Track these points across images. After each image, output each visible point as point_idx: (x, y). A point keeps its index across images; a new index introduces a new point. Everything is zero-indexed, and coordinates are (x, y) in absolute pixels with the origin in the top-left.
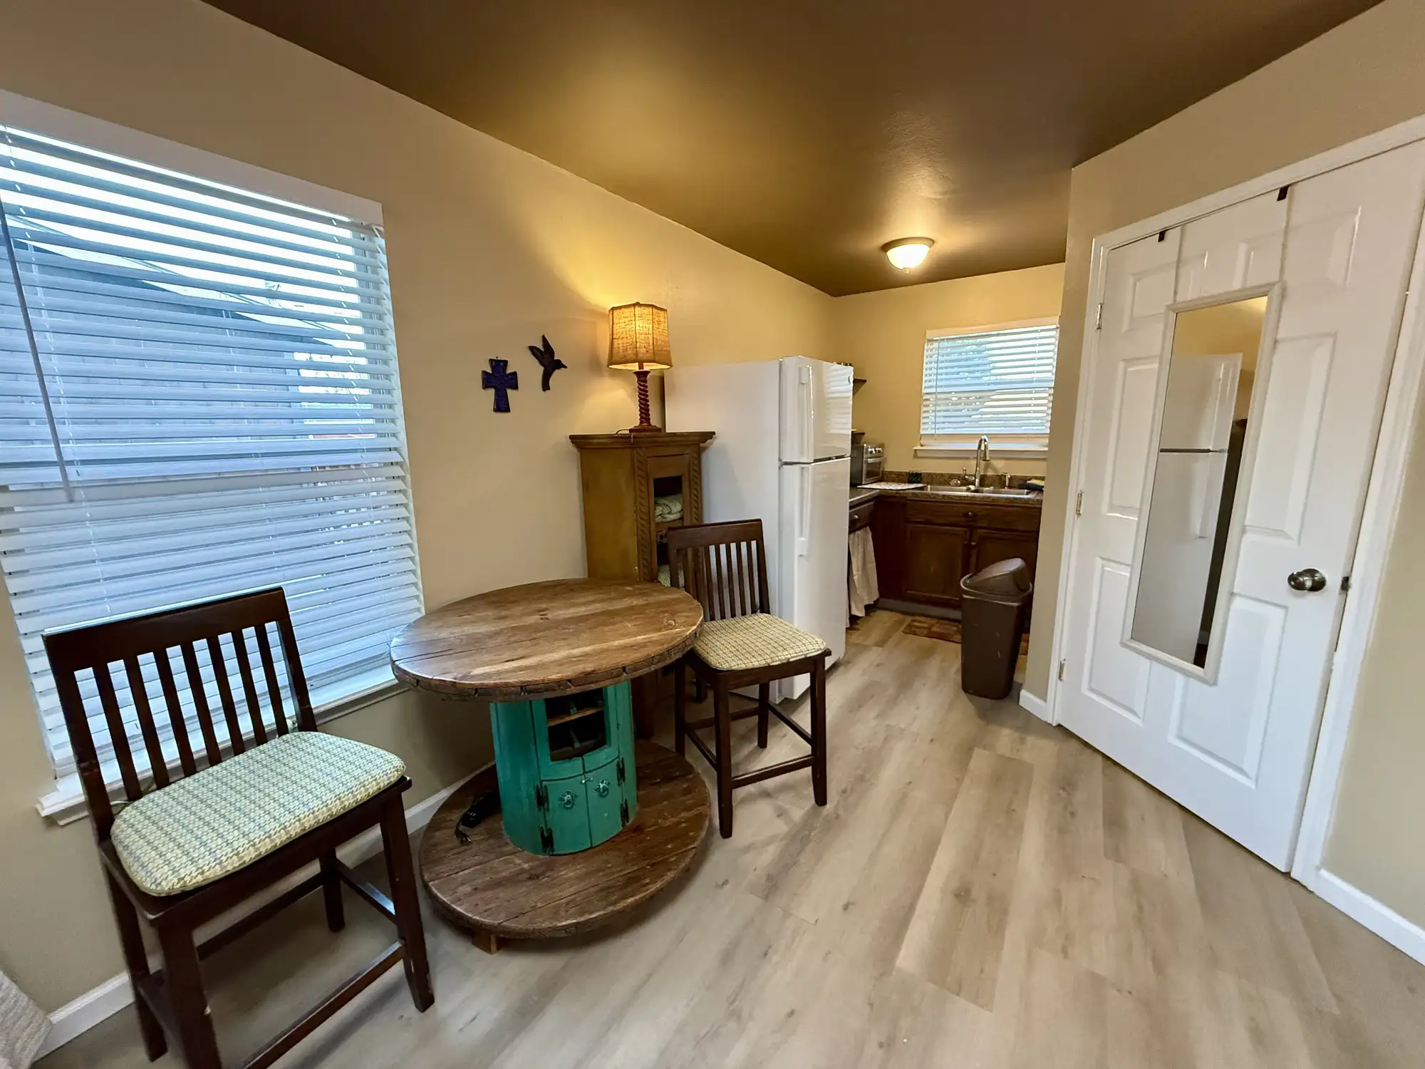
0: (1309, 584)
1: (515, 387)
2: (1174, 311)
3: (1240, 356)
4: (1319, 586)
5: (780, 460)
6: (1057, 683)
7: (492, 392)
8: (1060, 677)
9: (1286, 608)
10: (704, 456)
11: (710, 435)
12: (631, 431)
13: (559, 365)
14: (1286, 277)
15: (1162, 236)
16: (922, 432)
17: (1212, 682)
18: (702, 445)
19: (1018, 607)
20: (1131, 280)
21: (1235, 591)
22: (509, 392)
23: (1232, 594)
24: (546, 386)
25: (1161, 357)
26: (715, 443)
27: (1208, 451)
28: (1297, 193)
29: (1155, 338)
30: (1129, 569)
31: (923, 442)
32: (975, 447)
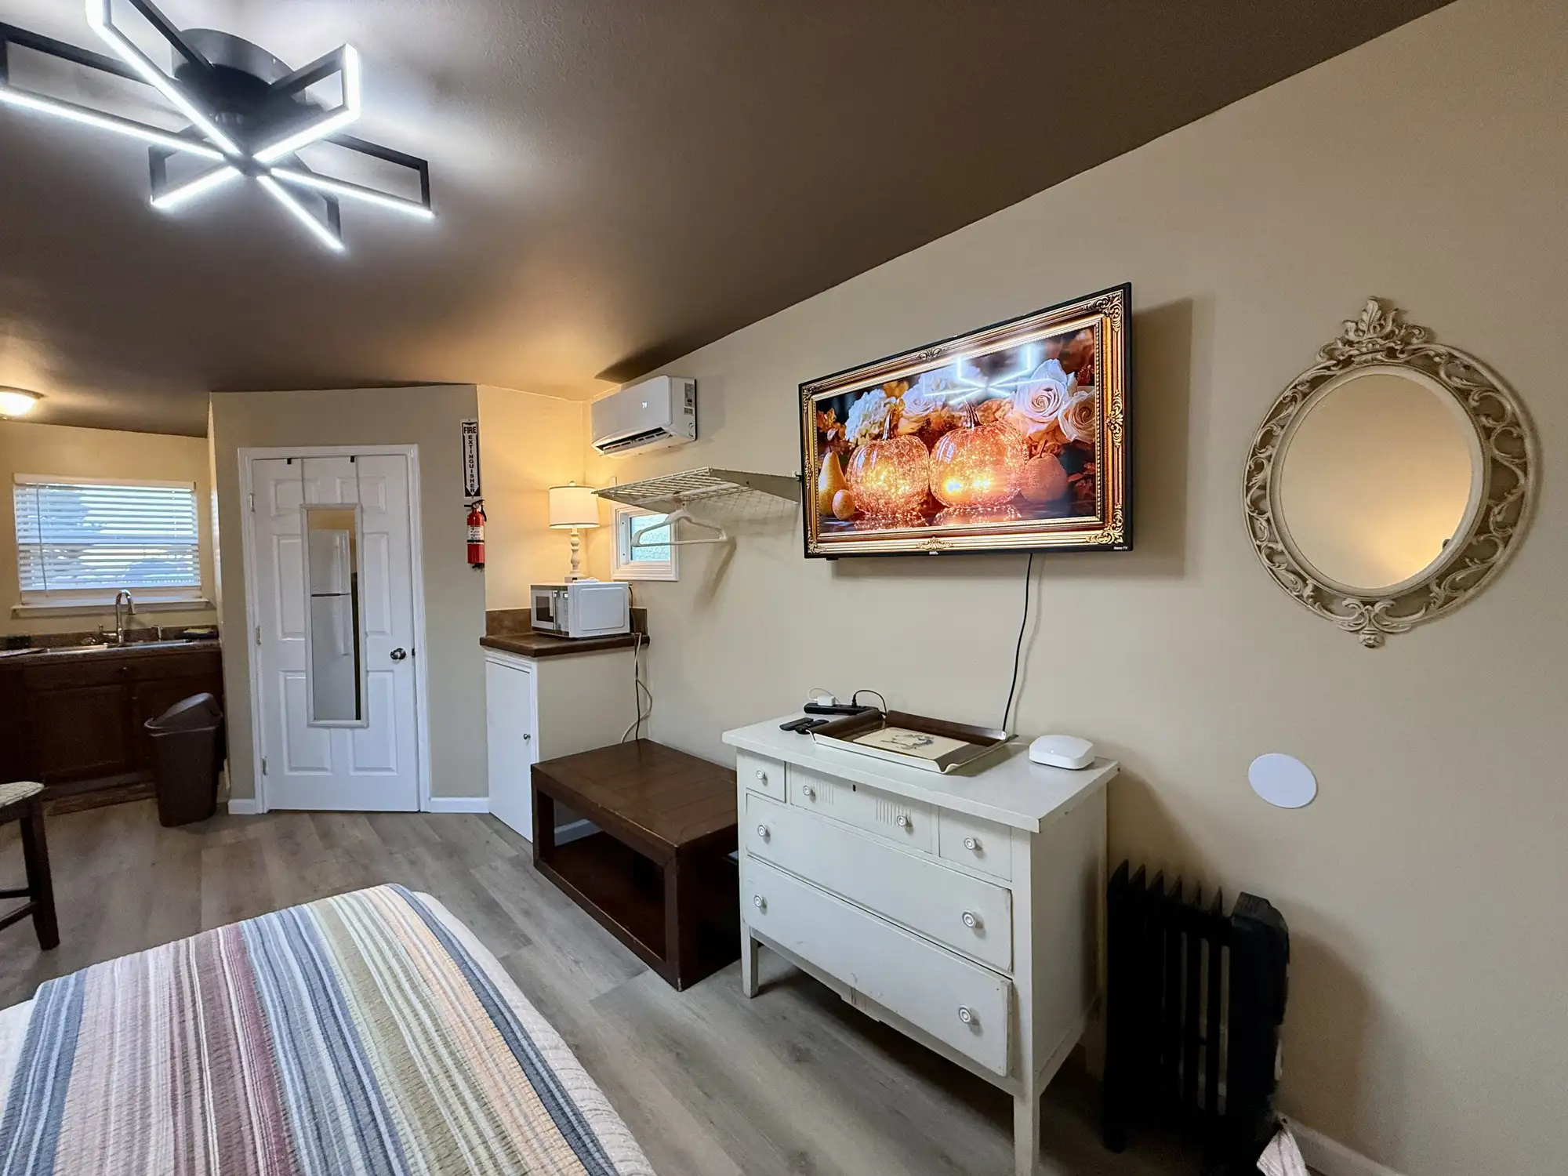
0: (399, 655)
2: (305, 508)
3: (348, 532)
4: (403, 656)
6: (262, 777)
8: (264, 771)
9: (392, 671)
14: (362, 501)
15: (289, 462)
16: (23, 589)
17: (365, 726)
19: (214, 730)
20: (272, 483)
21: (369, 669)
23: (367, 672)
25: (302, 535)
27: (339, 595)
28: (360, 460)
29: (296, 522)
30: (304, 674)
31: (24, 599)
32: (113, 602)
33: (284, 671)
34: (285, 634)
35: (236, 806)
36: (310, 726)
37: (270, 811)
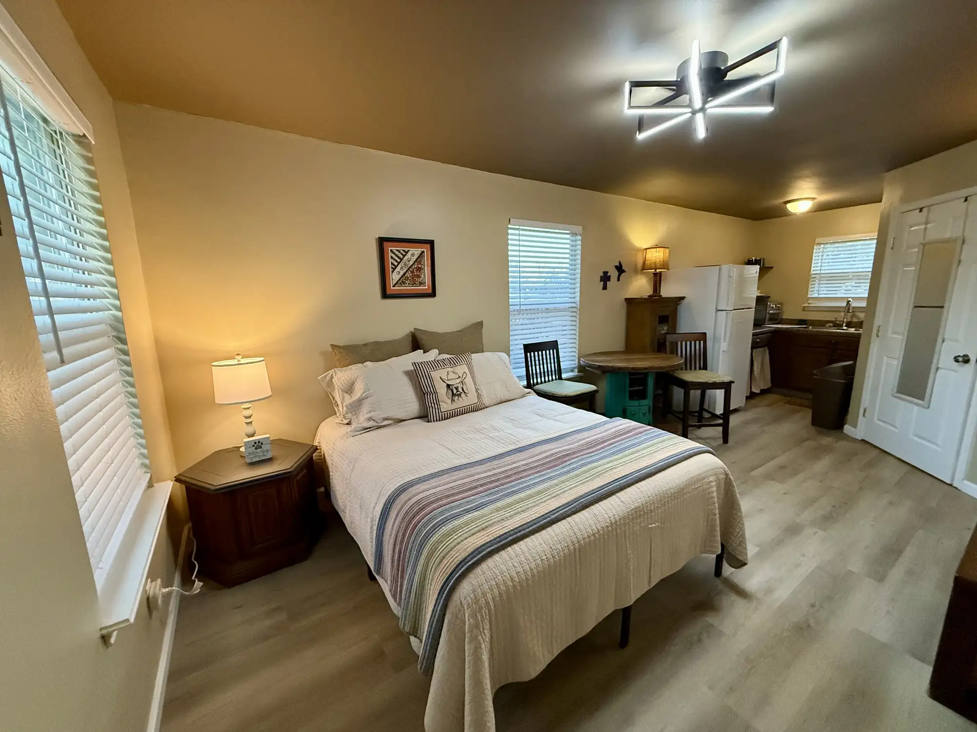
0: (962, 360)
1: (609, 281)
2: (923, 244)
4: (967, 361)
5: (716, 309)
6: (862, 419)
7: (602, 283)
8: (864, 415)
9: (956, 372)
10: (678, 307)
11: (683, 298)
12: (649, 296)
13: (624, 271)
14: (965, 234)
15: (921, 210)
16: (809, 296)
17: (927, 407)
18: (679, 302)
19: (847, 382)
20: (908, 228)
22: (608, 282)
23: (938, 368)
24: (619, 280)
25: (916, 265)
26: (685, 302)
28: (971, 199)
30: (897, 360)
31: (809, 302)
32: (844, 304)
33: (888, 357)
34: (893, 333)
35: (847, 429)
36: (893, 396)
37: (863, 441)
